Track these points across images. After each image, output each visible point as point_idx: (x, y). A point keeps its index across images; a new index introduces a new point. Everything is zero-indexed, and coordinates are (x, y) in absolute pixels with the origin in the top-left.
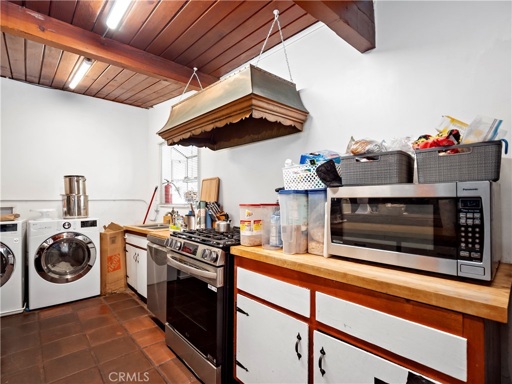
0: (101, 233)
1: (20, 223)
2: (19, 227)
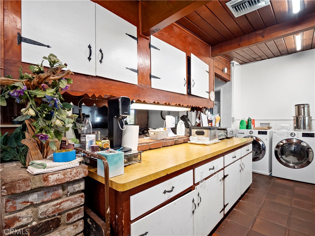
1: (268, 131)
2: (268, 133)
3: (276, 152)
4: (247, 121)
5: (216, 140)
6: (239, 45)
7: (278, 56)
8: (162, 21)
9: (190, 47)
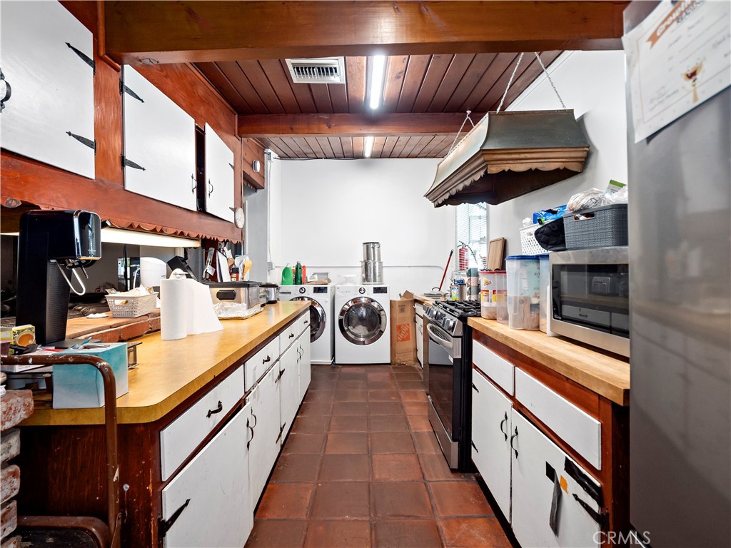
0: (391, 301)
1: (329, 286)
2: (329, 290)
3: (340, 321)
4: (295, 268)
5: (257, 308)
6: (292, 129)
7: (339, 158)
8: (172, 50)
9: (202, 108)
